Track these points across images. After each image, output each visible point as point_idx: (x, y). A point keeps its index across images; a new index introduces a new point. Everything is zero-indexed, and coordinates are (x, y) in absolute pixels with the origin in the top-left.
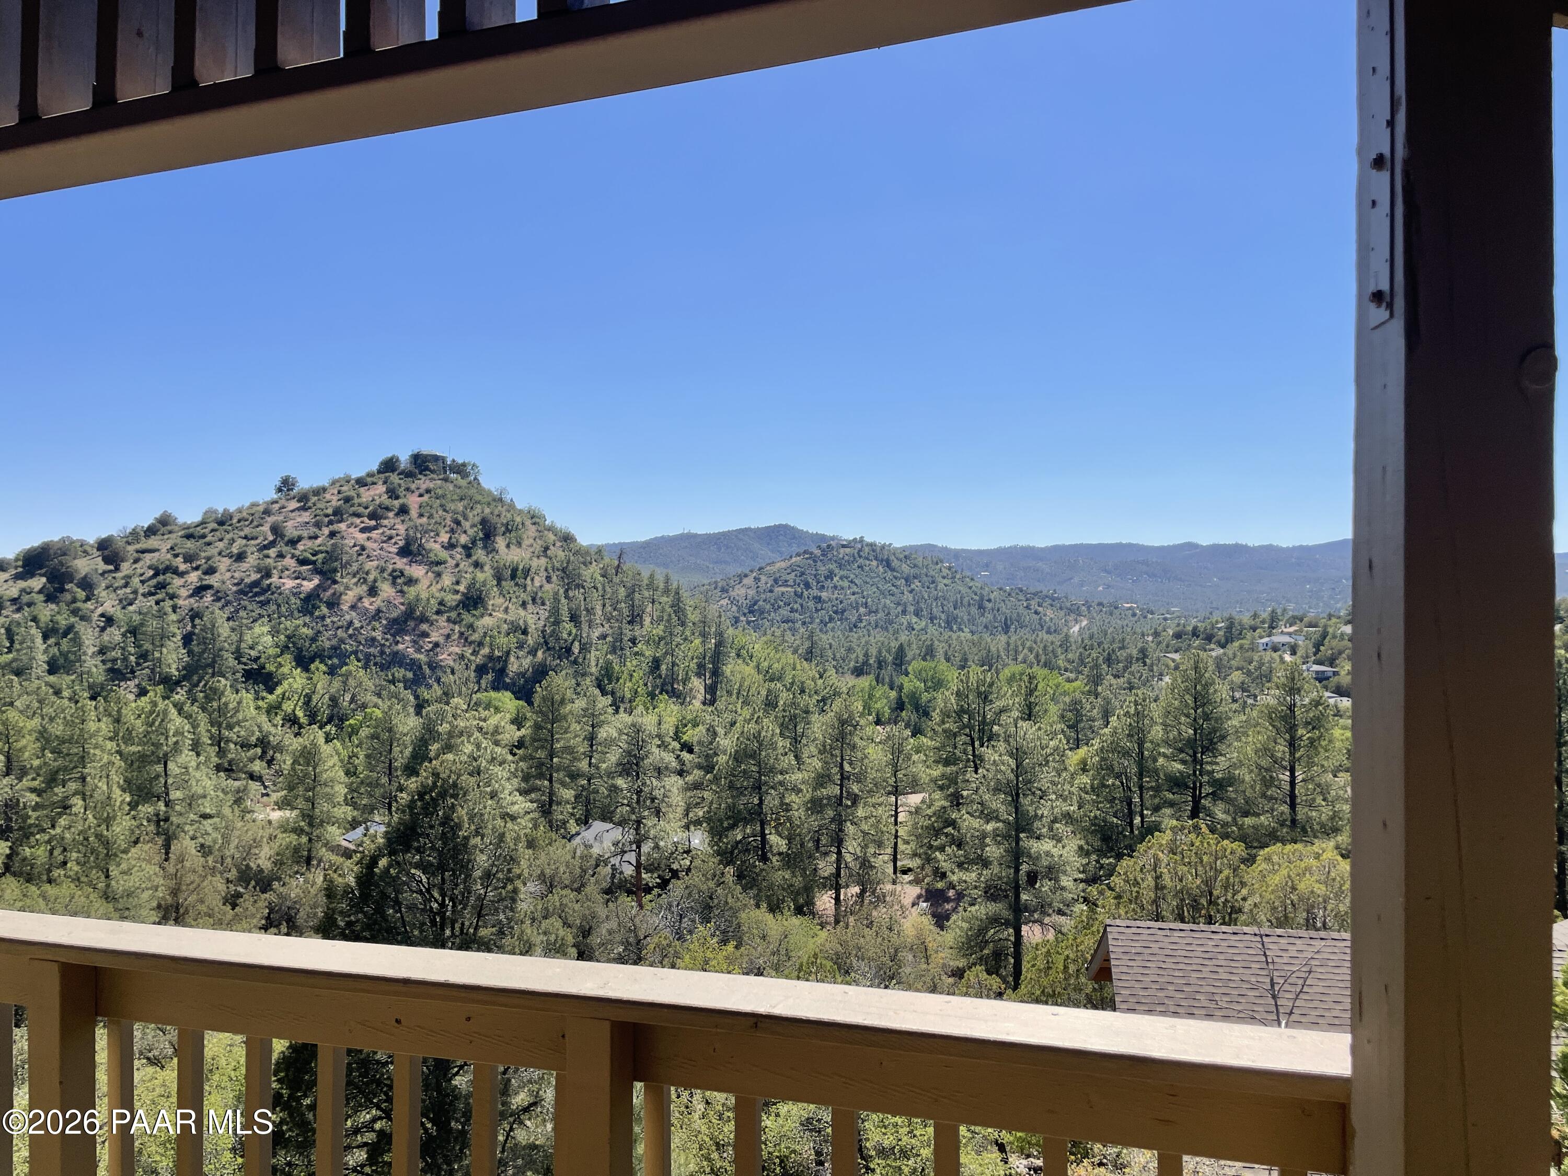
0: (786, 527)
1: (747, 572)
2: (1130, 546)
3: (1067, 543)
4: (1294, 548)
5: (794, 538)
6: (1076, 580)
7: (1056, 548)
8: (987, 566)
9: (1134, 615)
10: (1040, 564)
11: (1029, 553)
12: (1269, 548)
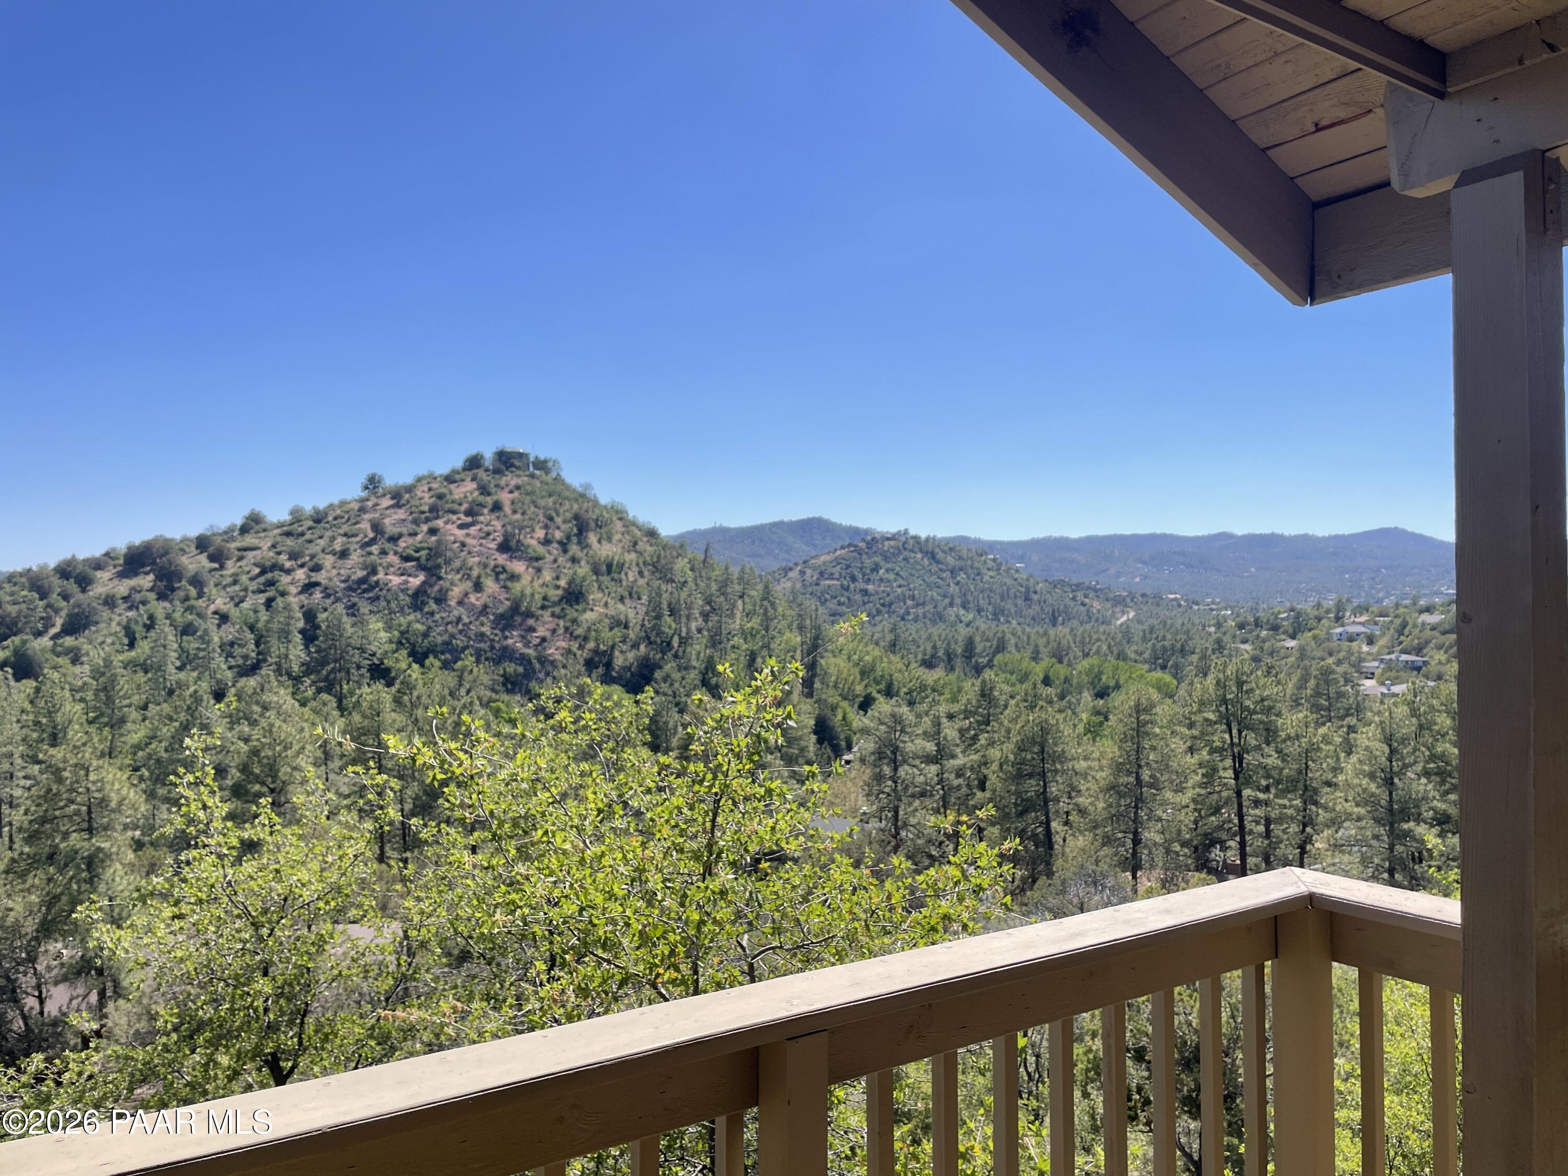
1: (791, 565)
2: (1164, 537)
3: (1101, 534)
4: (1331, 538)
6: (1113, 571)
7: (1090, 540)
8: (1021, 558)
9: (1179, 606)
10: (1075, 555)
11: (1062, 544)
12: (1305, 538)
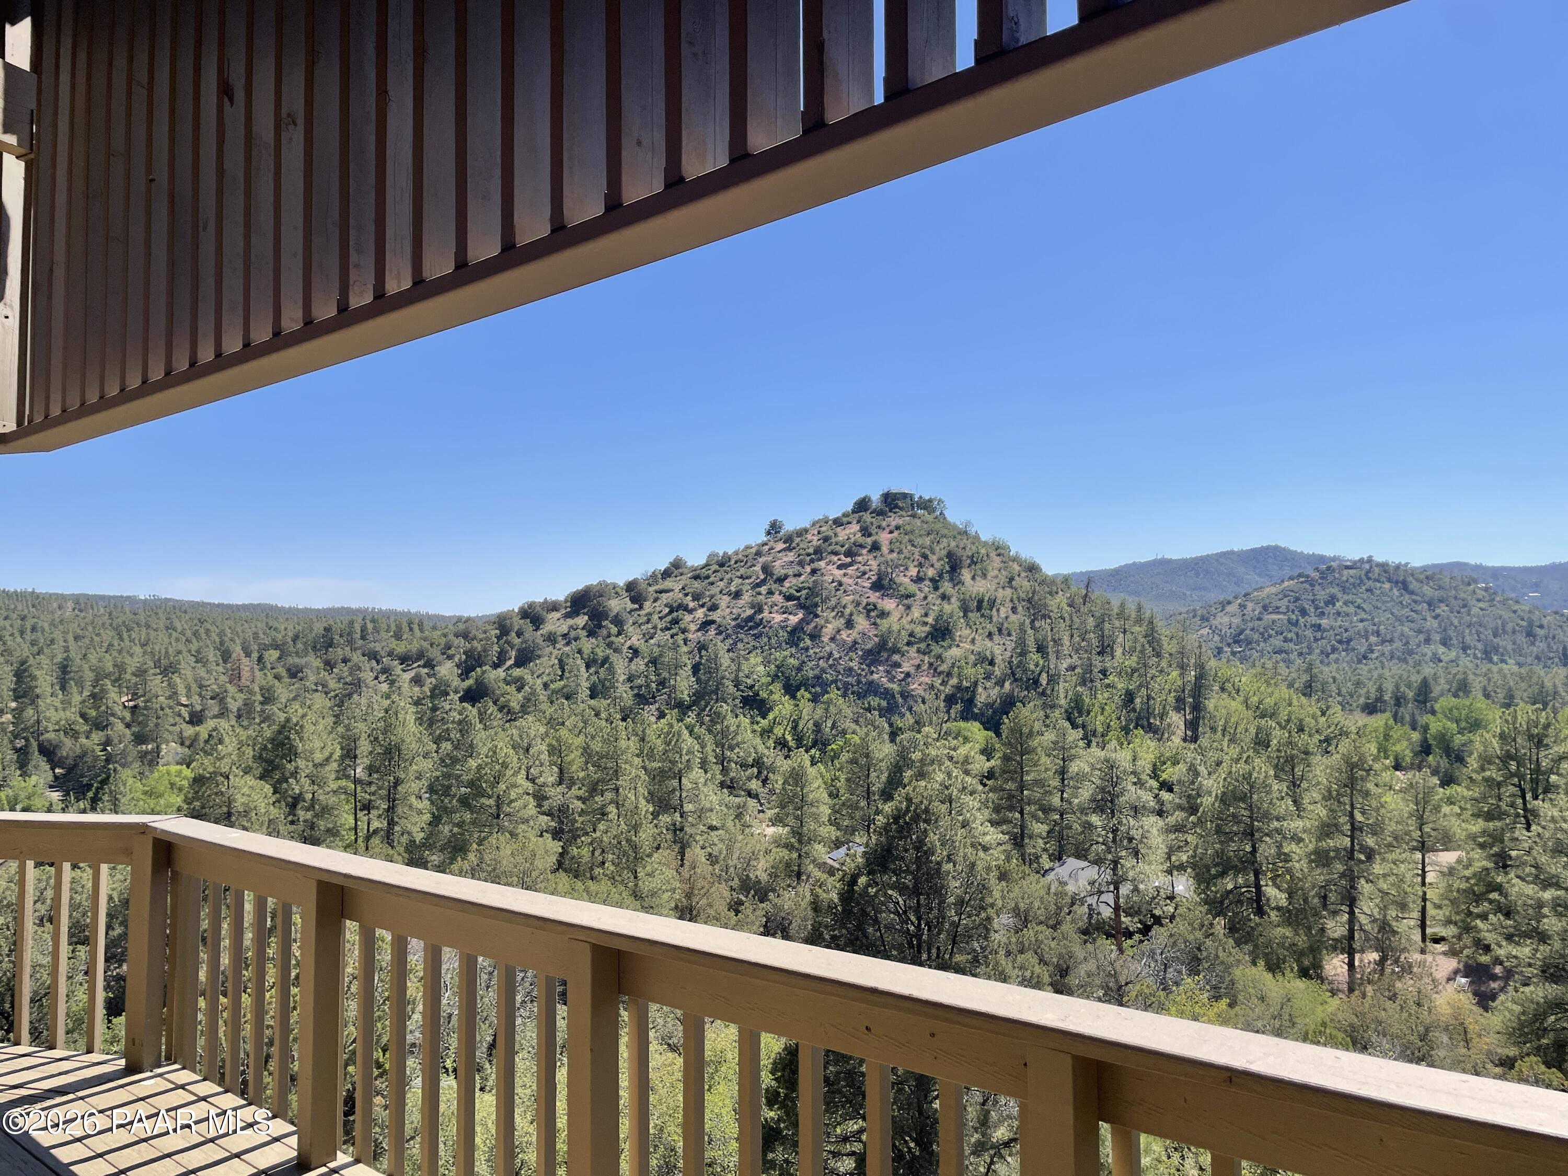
0: (1276, 549)
1: (1231, 598)
5: (1286, 560)
